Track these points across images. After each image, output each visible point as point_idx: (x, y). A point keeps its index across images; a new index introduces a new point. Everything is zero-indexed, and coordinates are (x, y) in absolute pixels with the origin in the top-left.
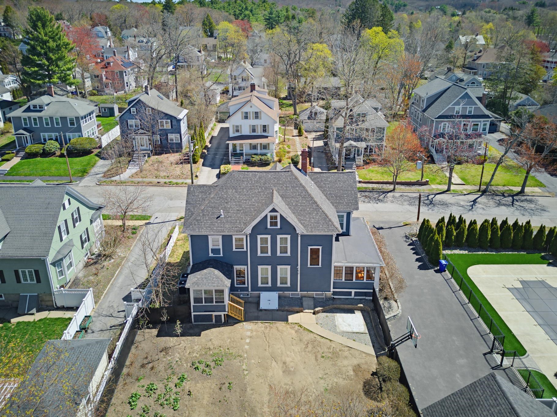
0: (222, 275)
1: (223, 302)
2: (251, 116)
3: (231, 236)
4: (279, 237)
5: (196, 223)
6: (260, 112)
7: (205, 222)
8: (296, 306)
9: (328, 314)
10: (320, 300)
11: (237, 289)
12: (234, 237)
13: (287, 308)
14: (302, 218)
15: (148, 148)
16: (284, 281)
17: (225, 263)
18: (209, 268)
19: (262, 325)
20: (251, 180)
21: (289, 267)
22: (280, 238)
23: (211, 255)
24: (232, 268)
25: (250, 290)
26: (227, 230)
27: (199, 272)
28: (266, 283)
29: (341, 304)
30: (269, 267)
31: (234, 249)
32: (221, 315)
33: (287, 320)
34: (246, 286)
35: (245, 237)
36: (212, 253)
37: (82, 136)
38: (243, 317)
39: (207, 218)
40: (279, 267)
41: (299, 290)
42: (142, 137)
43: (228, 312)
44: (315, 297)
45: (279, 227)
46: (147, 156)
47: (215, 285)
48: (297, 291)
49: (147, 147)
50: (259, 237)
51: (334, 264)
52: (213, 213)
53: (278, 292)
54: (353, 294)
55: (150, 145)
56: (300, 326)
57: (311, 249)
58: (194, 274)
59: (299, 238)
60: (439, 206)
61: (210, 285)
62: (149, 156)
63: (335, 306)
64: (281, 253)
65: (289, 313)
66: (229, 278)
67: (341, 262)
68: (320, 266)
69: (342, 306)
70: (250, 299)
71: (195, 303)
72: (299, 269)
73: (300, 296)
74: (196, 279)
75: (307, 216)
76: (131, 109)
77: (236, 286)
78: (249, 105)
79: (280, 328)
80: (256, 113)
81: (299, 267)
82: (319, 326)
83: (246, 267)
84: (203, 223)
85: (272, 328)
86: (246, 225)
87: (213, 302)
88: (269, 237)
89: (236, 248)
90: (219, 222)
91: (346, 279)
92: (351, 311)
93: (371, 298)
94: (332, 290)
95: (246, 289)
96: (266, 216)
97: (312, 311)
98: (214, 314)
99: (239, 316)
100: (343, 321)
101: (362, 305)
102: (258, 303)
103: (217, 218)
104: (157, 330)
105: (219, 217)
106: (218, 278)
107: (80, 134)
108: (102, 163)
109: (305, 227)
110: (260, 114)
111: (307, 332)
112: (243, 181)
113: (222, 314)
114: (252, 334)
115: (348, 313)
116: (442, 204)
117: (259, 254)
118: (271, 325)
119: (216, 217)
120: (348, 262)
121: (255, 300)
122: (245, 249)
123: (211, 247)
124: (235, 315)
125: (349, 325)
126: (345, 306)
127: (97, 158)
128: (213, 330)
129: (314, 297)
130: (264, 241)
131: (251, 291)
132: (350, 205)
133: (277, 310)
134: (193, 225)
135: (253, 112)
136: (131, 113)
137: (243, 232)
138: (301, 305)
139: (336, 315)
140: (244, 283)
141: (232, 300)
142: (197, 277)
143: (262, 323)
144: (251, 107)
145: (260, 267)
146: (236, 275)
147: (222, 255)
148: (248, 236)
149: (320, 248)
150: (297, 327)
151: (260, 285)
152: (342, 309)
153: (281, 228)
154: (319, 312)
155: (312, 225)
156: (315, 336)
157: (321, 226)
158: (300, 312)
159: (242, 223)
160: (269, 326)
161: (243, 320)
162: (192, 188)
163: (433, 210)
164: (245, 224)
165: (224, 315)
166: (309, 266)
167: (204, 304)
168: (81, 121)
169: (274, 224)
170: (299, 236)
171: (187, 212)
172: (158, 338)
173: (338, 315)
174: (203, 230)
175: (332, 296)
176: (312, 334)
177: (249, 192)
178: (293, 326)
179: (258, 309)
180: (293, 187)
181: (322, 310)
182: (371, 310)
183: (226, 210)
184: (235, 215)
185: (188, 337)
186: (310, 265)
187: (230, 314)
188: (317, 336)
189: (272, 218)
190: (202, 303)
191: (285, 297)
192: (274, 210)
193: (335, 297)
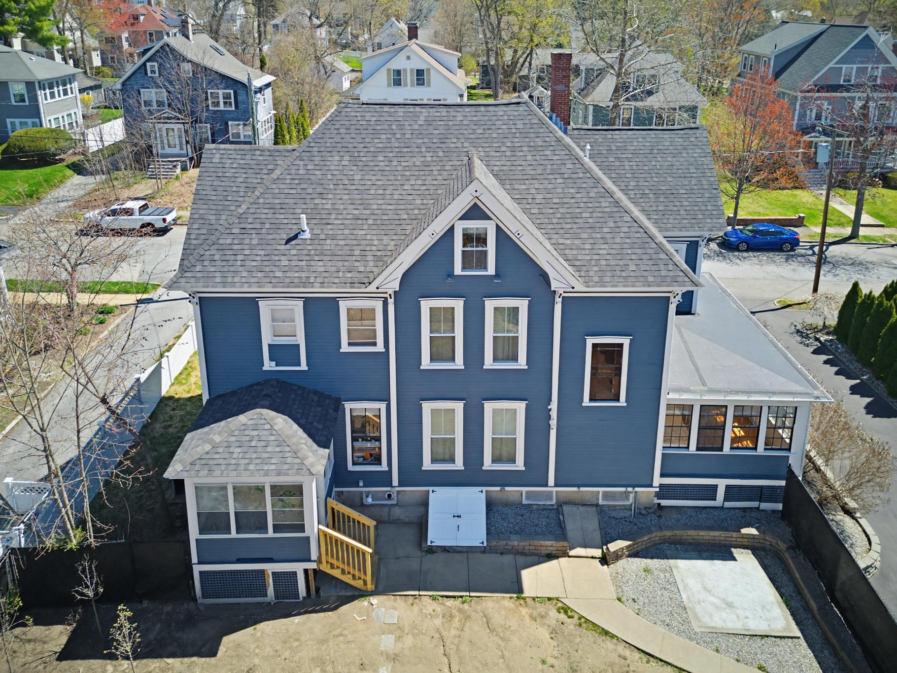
0: (300, 432)
1: (301, 528)
2: (409, 78)
3: (333, 303)
4: (490, 305)
5: (217, 257)
6: (429, 70)
7: (247, 252)
8: (542, 535)
9: (649, 561)
10: (622, 514)
11: (353, 479)
12: (343, 306)
13: (515, 542)
14: (568, 242)
15: (184, 152)
16: (503, 454)
17: (316, 392)
18: (258, 410)
19: (434, 605)
20: (401, 127)
21: (520, 407)
22: (496, 309)
23: (269, 365)
24: (338, 408)
25: (395, 482)
26: (319, 280)
27: (223, 423)
28: (447, 457)
29: (686, 527)
30: (458, 407)
31: (345, 348)
32: (295, 573)
33: (519, 589)
34: (384, 467)
35: (379, 305)
36: (271, 359)
37: (41, 126)
38: (369, 578)
39: (255, 242)
40: (489, 407)
41: (551, 481)
42: (171, 126)
43: (319, 561)
44: (601, 502)
45: (491, 270)
46: (179, 167)
47: (273, 467)
48: (546, 485)
49: (181, 149)
50: (426, 305)
51: (668, 396)
52: (276, 227)
53: (485, 489)
54: (721, 493)
55: (189, 147)
56: (566, 610)
57: (595, 346)
58: (206, 429)
59: (558, 308)
60: (847, 267)
61: (251, 467)
62: (184, 169)
63: (668, 533)
64: (495, 359)
65: (521, 560)
66: (323, 445)
67: (688, 391)
68: (623, 402)
69: (692, 534)
70: (397, 512)
71: (201, 531)
72: (554, 414)
73: (554, 502)
74: (208, 447)
75: (584, 236)
76: (148, 64)
77: (351, 467)
78: (403, 55)
79: (497, 619)
80: (420, 73)
81: (554, 406)
82: (628, 611)
83: (383, 406)
84: (240, 257)
85: (468, 617)
86: (383, 261)
87: (264, 528)
88: (458, 305)
89: (350, 344)
90: (294, 252)
91: (701, 446)
92: (723, 552)
93: (780, 506)
94: (657, 480)
95: (385, 479)
96: (450, 232)
97: (598, 553)
98: (270, 568)
99: (357, 573)
100: (705, 589)
101: (753, 531)
102: (422, 526)
103: (288, 241)
104: (70, 628)
105: (296, 237)
106: (282, 442)
107: (37, 120)
108: (77, 182)
109: (578, 269)
110: (429, 75)
111: (590, 636)
112: (375, 132)
113: (298, 568)
114: (400, 645)
115: (712, 558)
116: (852, 264)
117: (426, 363)
118: (466, 606)
119: (285, 237)
120: (711, 391)
121: (412, 514)
122: (380, 348)
123: (267, 339)
124: (343, 572)
125: (730, 605)
126: (702, 533)
127: (69, 172)
128: (267, 627)
129: (597, 505)
130: (442, 317)
131: (401, 484)
132: (700, 216)
133: (483, 550)
134: (206, 263)
135: (412, 70)
136: (146, 74)
137: (372, 288)
138: (560, 532)
139: (677, 567)
140: (378, 460)
141: (335, 520)
142: (211, 442)
143: (434, 598)
144: (408, 58)
145: (427, 407)
146: (353, 432)
147: (304, 367)
148: (391, 301)
149: (626, 341)
150: (554, 615)
151: (427, 465)
152: (690, 544)
153: (497, 275)
154: (617, 556)
155: (603, 262)
156: (621, 649)
157: (633, 268)
158: (557, 557)
159: (370, 258)
160: (460, 611)
161: (370, 587)
162: (218, 156)
163: (836, 275)
164: (377, 259)
165: (306, 571)
166: (586, 402)
167: (234, 534)
168: (40, 94)
169: (474, 260)
170: (559, 300)
171: (196, 226)
172: (65, 664)
173: (682, 565)
174: (236, 280)
175: (657, 501)
176: (609, 644)
177: (395, 163)
178: (541, 609)
179: (420, 545)
180: (534, 148)
181: (628, 547)
182: (788, 548)
183: (317, 218)
184: (347, 232)
185: (170, 661)
186: (591, 400)
187: (325, 568)
188: (627, 653)
189: (468, 238)
190: (229, 531)
191: (507, 504)
192: (475, 212)
193: (664, 503)
